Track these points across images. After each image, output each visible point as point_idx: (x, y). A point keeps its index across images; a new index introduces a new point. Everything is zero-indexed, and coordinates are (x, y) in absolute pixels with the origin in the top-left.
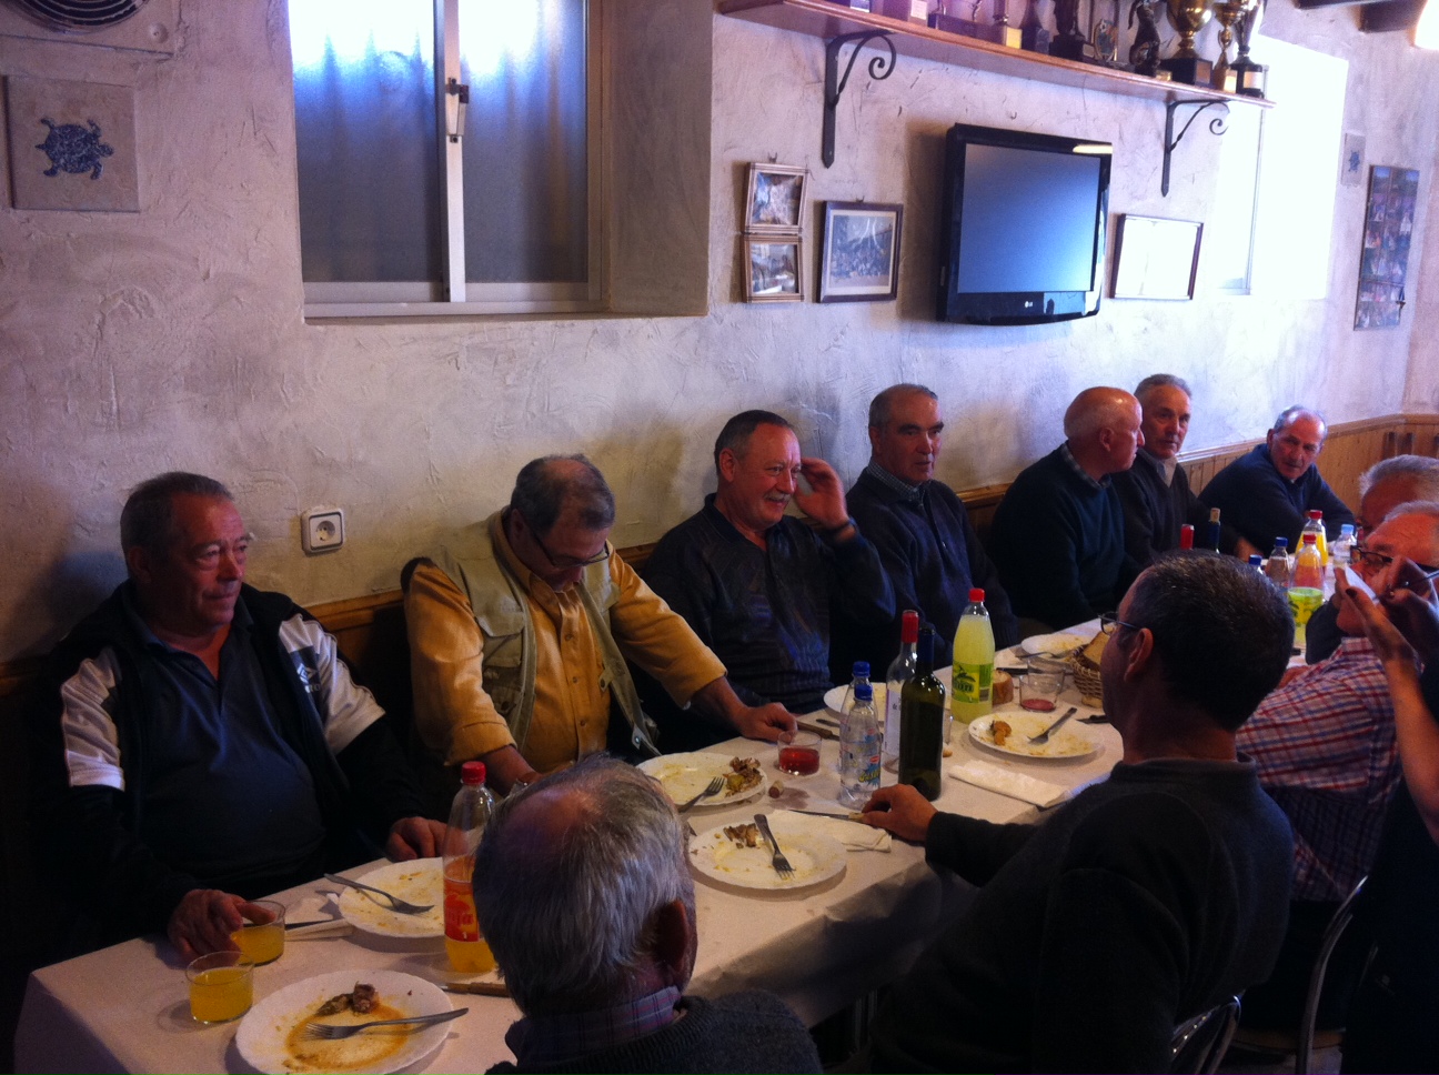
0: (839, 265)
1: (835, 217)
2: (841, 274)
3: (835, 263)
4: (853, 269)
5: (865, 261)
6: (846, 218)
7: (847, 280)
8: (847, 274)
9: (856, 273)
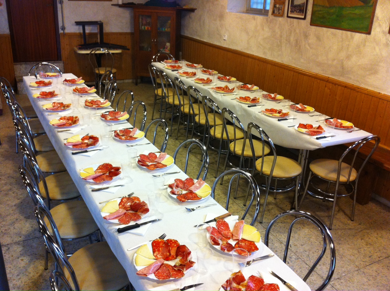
2: (292, 12)
3: (291, 10)
5: (298, 10)
8: (294, 12)
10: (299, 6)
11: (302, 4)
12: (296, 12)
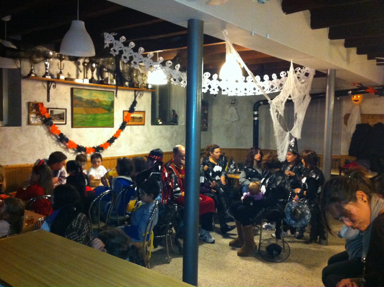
1: (50, 110)
4: (55, 119)
5: (58, 118)
6: (53, 111)
10: (59, 115)
11: (62, 113)
12: (57, 120)
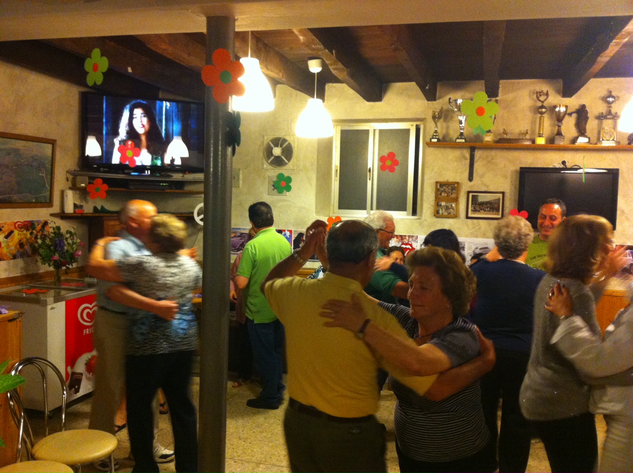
0: (474, 208)
1: (472, 195)
2: (474, 210)
3: (473, 208)
4: (481, 210)
5: (487, 208)
6: (477, 195)
7: (479, 213)
8: (479, 211)
9: (483, 211)
10: (489, 203)
11: (496, 200)
